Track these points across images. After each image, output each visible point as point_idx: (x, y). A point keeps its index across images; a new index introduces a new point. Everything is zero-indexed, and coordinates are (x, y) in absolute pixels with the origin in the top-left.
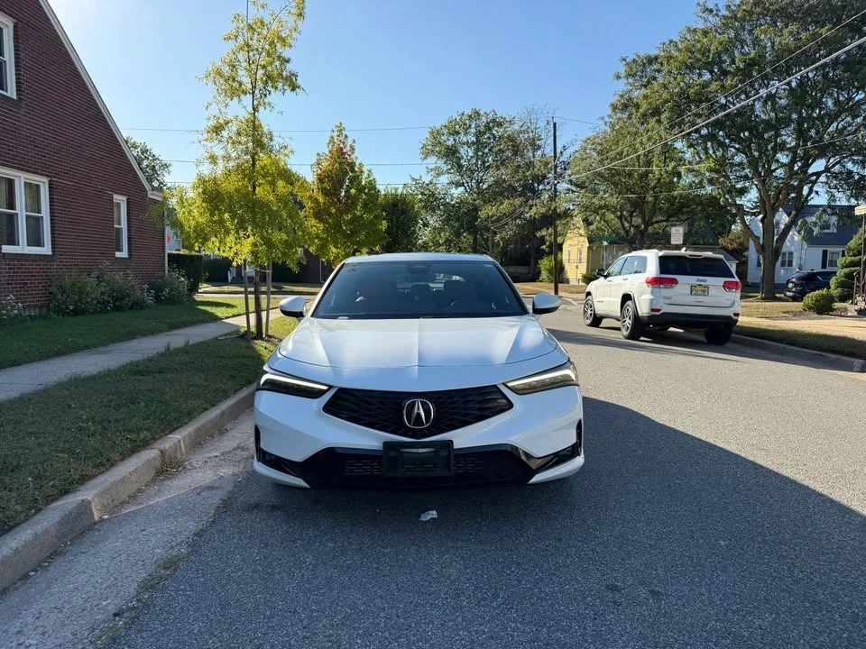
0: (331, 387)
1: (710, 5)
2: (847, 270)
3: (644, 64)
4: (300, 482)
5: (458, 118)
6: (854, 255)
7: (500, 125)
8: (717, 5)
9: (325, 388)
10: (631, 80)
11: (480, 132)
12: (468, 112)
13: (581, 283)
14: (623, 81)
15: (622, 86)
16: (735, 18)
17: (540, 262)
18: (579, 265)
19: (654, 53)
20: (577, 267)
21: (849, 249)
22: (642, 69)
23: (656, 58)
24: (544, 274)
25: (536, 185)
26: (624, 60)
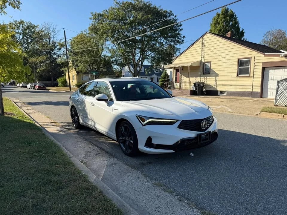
0: (177, 120)
1: (118, 2)
2: (162, 82)
3: (99, 16)
4: (172, 151)
5: (14, 22)
6: (163, 79)
7: (33, 27)
8: (119, 2)
9: (176, 121)
10: (95, 20)
11: (25, 29)
12: (19, 20)
13: (75, 87)
14: (92, 20)
15: (92, 22)
16: (124, 7)
17: (57, 79)
18: (74, 81)
19: (101, 13)
20: (73, 81)
21: (162, 77)
22: (99, 17)
23: (103, 15)
24: (60, 84)
25: (51, 51)
26: (92, 13)
